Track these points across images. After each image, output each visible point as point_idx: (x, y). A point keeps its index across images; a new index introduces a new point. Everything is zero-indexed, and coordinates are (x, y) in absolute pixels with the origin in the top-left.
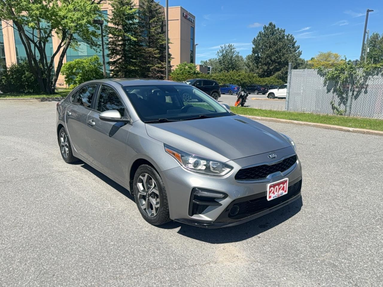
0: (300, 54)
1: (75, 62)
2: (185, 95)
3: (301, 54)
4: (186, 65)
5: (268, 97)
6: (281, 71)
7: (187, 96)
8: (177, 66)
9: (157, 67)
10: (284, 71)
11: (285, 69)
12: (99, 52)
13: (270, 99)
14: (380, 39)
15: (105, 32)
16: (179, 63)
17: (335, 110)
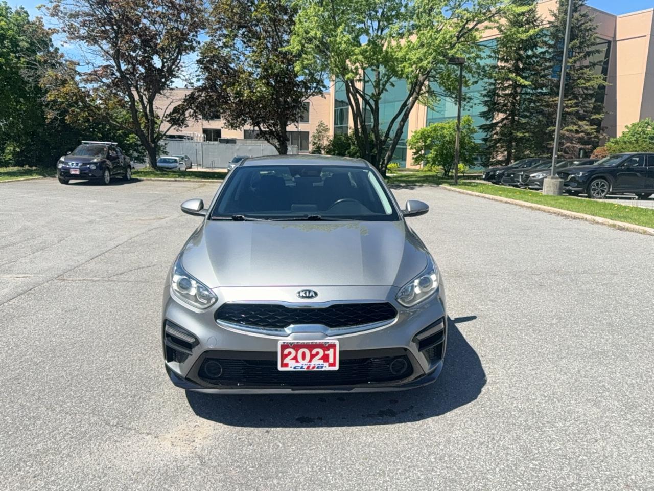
1: (432, 128)
2: (597, 184)
4: (649, 125)
7: (603, 186)
8: (627, 127)
9: (567, 131)
12: (469, 110)
15: (477, 76)
16: (637, 120)
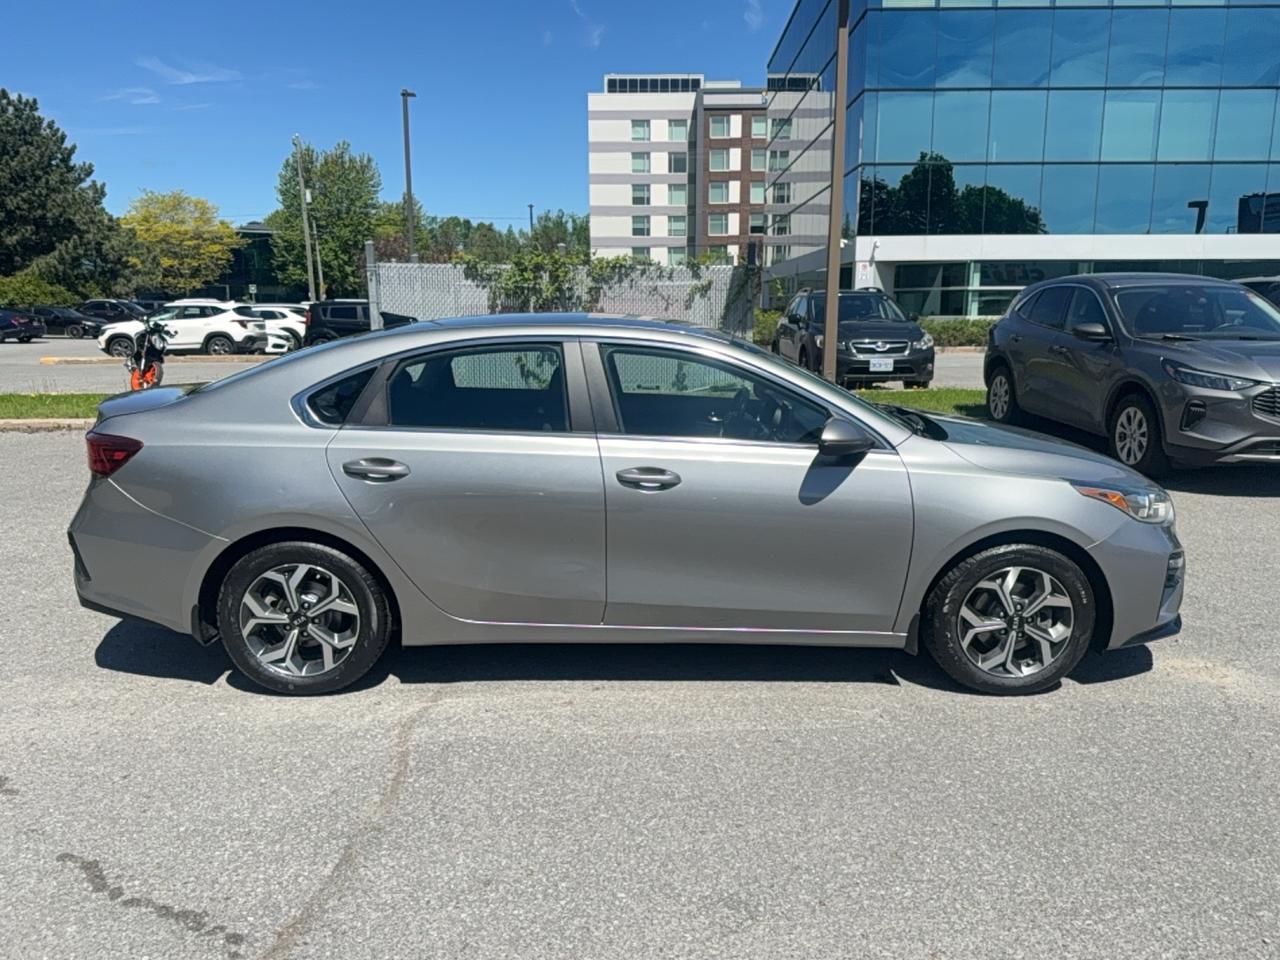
0: (100, 193)
3: (103, 194)
5: (108, 350)
6: (56, 253)
10: (67, 252)
11: (70, 245)
13: (116, 358)
14: (318, 165)
17: (531, 378)
